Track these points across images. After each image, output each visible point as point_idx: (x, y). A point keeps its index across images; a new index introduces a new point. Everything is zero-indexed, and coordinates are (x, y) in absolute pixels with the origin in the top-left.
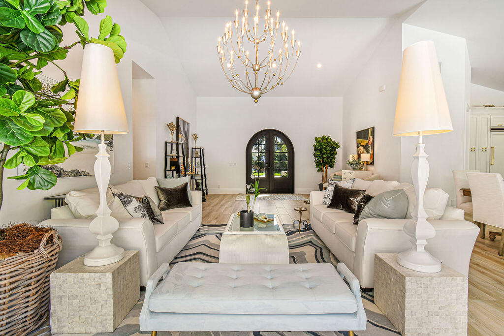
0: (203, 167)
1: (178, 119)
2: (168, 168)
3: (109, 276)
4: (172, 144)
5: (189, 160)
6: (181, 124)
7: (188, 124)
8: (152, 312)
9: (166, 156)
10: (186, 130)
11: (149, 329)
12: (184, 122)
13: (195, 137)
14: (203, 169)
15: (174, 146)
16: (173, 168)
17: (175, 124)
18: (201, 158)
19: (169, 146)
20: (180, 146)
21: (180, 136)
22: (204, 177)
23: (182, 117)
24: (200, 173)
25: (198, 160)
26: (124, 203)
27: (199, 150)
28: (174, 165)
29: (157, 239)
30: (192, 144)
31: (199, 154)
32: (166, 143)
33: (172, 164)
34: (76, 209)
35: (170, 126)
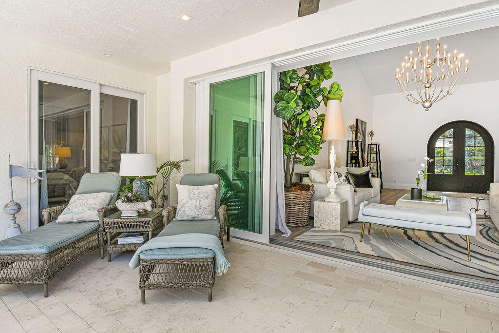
0: (379, 162)
1: (357, 120)
2: (349, 162)
3: (339, 205)
4: (352, 142)
5: (366, 155)
6: (359, 124)
7: (366, 123)
8: (364, 215)
9: (348, 152)
10: (363, 129)
11: (362, 221)
12: (362, 122)
13: (371, 134)
14: (379, 164)
15: (354, 143)
16: (354, 161)
17: (355, 125)
18: (377, 153)
19: (350, 143)
20: (359, 143)
21: (359, 134)
22: (379, 172)
23: (360, 118)
24: (375, 167)
25: (374, 155)
26: (339, 176)
27: (375, 146)
28: (354, 159)
29: (355, 198)
30: (368, 141)
31: (375, 150)
32: (348, 141)
33: (352, 158)
34: (314, 178)
35: (351, 127)
